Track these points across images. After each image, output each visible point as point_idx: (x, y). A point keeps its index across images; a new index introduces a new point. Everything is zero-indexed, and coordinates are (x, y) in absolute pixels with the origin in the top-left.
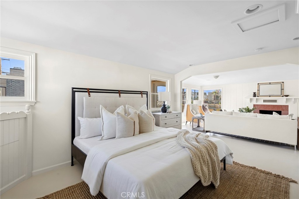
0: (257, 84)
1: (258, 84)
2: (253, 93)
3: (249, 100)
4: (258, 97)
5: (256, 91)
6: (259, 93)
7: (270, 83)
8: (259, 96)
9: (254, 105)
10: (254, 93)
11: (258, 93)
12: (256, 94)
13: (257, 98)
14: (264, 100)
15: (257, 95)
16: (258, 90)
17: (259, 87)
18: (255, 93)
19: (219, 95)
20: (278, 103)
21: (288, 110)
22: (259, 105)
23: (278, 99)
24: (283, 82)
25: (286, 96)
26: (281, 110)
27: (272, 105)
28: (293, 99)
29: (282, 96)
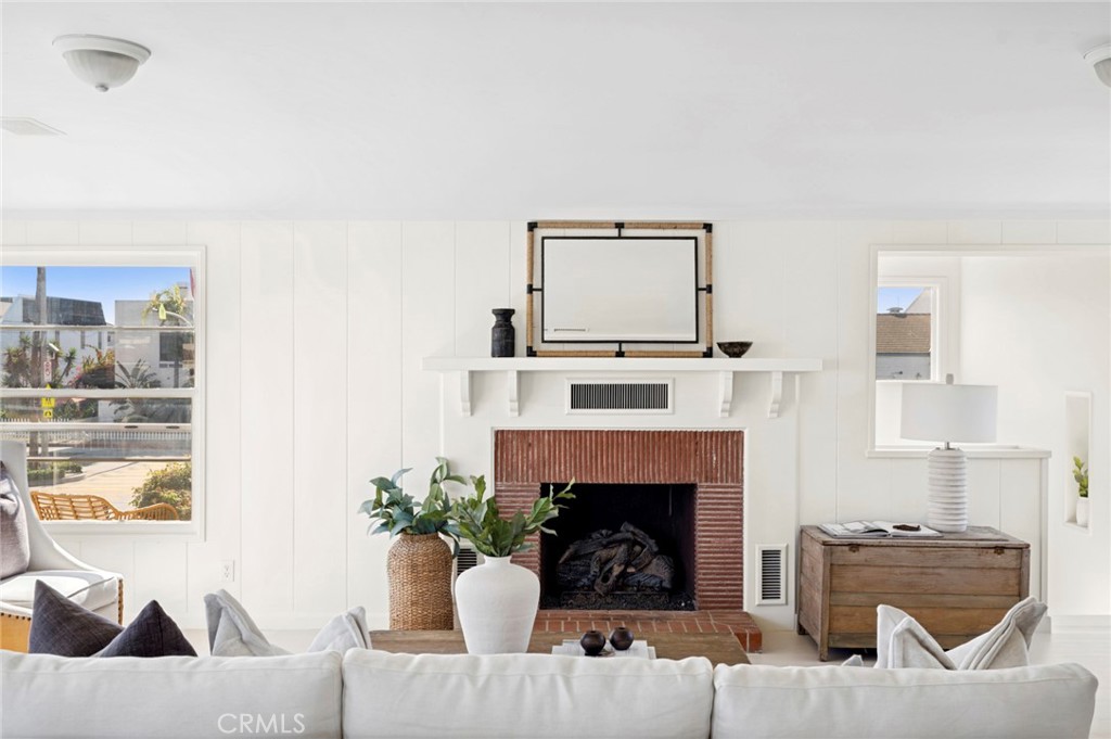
0: (526, 227)
1: (532, 226)
2: (493, 320)
3: (460, 383)
4: (531, 353)
5: (518, 301)
6: (537, 319)
7: (620, 225)
8: (539, 347)
9: (502, 439)
10: (498, 313)
11: (531, 314)
12: (519, 322)
13: (521, 362)
14: (575, 388)
15: (521, 343)
16: (531, 288)
17: (536, 259)
18: (505, 316)
19: (186, 328)
20: (674, 413)
21: (738, 477)
22: (539, 434)
23: (674, 380)
24: (708, 227)
25: (736, 349)
26: (692, 480)
27: (632, 433)
28: (774, 376)
29: (702, 347)
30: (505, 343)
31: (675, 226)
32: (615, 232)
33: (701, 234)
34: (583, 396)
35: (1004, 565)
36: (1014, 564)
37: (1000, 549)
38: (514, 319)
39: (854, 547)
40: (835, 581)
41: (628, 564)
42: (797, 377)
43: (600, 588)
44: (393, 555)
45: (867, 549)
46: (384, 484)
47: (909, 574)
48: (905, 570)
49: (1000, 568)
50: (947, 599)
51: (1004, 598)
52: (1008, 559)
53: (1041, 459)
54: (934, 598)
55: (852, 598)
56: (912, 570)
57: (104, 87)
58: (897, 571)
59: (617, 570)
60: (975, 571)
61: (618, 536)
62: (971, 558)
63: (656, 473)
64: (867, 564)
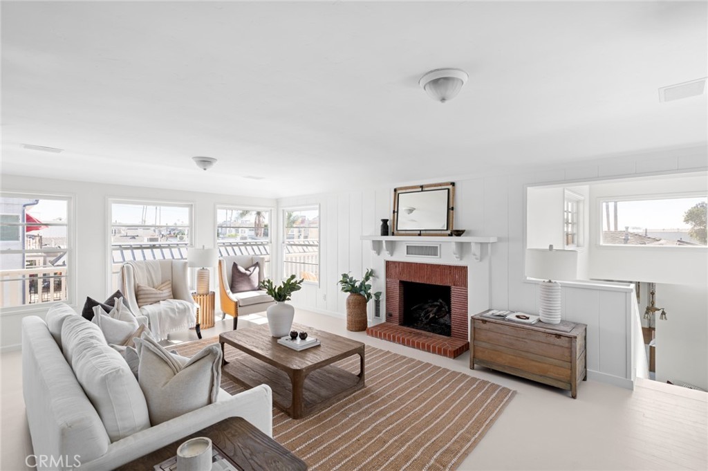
0: (393, 190)
1: (395, 190)
2: (381, 223)
4: (393, 234)
5: (389, 216)
6: (396, 223)
7: (422, 187)
8: (395, 232)
9: (388, 263)
10: (383, 220)
11: (394, 221)
12: (390, 224)
13: (390, 238)
14: (407, 246)
15: (390, 231)
16: (394, 212)
17: (396, 201)
18: (385, 221)
20: (440, 257)
21: (466, 285)
22: (399, 263)
23: (440, 245)
24: (453, 184)
25: (459, 233)
26: (449, 285)
27: (427, 265)
28: (472, 244)
29: (449, 232)
30: (385, 231)
31: (435, 185)
32: (420, 189)
33: (450, 187)
34: (410, 250)
35: (561, 344)
36: (567, 345)
37: (559, 336)
38: (388, 223)
39: (484, 322)
40: (476, 335)
41: (435, 314)
42: (489, 245)
43: (425, 321)
44: (348, 300)
45: (490, 324)
46: (345, 276)
47: (510, 339)
48: (508, 337)
49: (558, 346)
50: (529, 355)
51: (561, 362)
52: (563, 342)
53: (626, 293)
54: (523, 353)
55: (484, 344)
56: (512, 337)
57: (205, 169)
58: (504, 336)
59: (431, 316)
60: (545, 345)
61: (435, 303)
62: (542, 338)
63: (436, 281)
64: (489, 330)
